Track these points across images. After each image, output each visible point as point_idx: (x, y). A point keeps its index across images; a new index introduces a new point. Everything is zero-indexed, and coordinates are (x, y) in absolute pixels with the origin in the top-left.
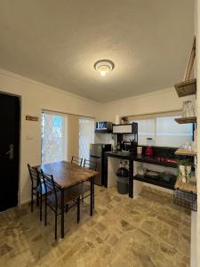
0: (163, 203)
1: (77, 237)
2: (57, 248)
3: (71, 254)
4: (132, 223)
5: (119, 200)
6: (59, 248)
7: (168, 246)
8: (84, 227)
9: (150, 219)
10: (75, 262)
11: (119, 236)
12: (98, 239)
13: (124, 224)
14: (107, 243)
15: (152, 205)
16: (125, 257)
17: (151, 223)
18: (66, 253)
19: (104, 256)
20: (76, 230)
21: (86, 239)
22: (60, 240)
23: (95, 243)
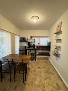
0: (43, 60)
1: (30, 78)
2: (27, 85)
3: (32, 83)
4: (40, 67)
5: (33, 63)
6: (28, 84)
7: (49, 67)
8: (30, 74)
9: (43, 64)
10: (35, 83)
11: (40, 71)
12: (36, 75)
13: (39, 68)
14: (39, 74)
15: (41, 61)
16: (44, 74)
17: (44, 65)
18: (31, 84)
19: (40, 77)
20: (28, 76)
21: (33, 76)
22: (25, 82)
23: (36, 76)
